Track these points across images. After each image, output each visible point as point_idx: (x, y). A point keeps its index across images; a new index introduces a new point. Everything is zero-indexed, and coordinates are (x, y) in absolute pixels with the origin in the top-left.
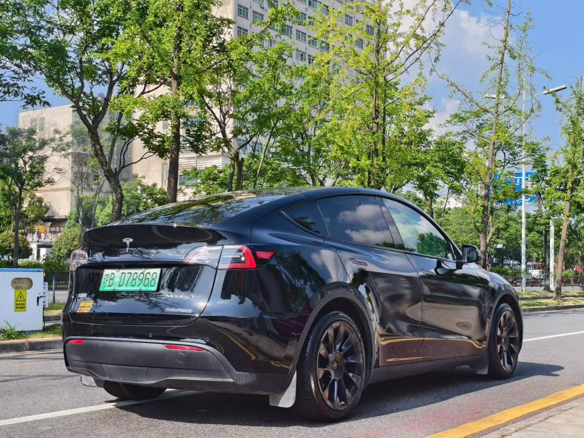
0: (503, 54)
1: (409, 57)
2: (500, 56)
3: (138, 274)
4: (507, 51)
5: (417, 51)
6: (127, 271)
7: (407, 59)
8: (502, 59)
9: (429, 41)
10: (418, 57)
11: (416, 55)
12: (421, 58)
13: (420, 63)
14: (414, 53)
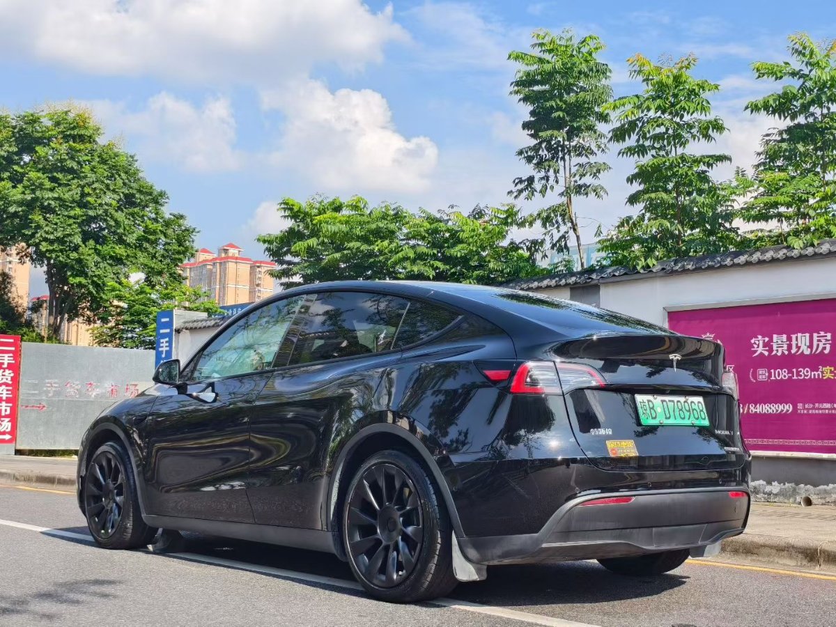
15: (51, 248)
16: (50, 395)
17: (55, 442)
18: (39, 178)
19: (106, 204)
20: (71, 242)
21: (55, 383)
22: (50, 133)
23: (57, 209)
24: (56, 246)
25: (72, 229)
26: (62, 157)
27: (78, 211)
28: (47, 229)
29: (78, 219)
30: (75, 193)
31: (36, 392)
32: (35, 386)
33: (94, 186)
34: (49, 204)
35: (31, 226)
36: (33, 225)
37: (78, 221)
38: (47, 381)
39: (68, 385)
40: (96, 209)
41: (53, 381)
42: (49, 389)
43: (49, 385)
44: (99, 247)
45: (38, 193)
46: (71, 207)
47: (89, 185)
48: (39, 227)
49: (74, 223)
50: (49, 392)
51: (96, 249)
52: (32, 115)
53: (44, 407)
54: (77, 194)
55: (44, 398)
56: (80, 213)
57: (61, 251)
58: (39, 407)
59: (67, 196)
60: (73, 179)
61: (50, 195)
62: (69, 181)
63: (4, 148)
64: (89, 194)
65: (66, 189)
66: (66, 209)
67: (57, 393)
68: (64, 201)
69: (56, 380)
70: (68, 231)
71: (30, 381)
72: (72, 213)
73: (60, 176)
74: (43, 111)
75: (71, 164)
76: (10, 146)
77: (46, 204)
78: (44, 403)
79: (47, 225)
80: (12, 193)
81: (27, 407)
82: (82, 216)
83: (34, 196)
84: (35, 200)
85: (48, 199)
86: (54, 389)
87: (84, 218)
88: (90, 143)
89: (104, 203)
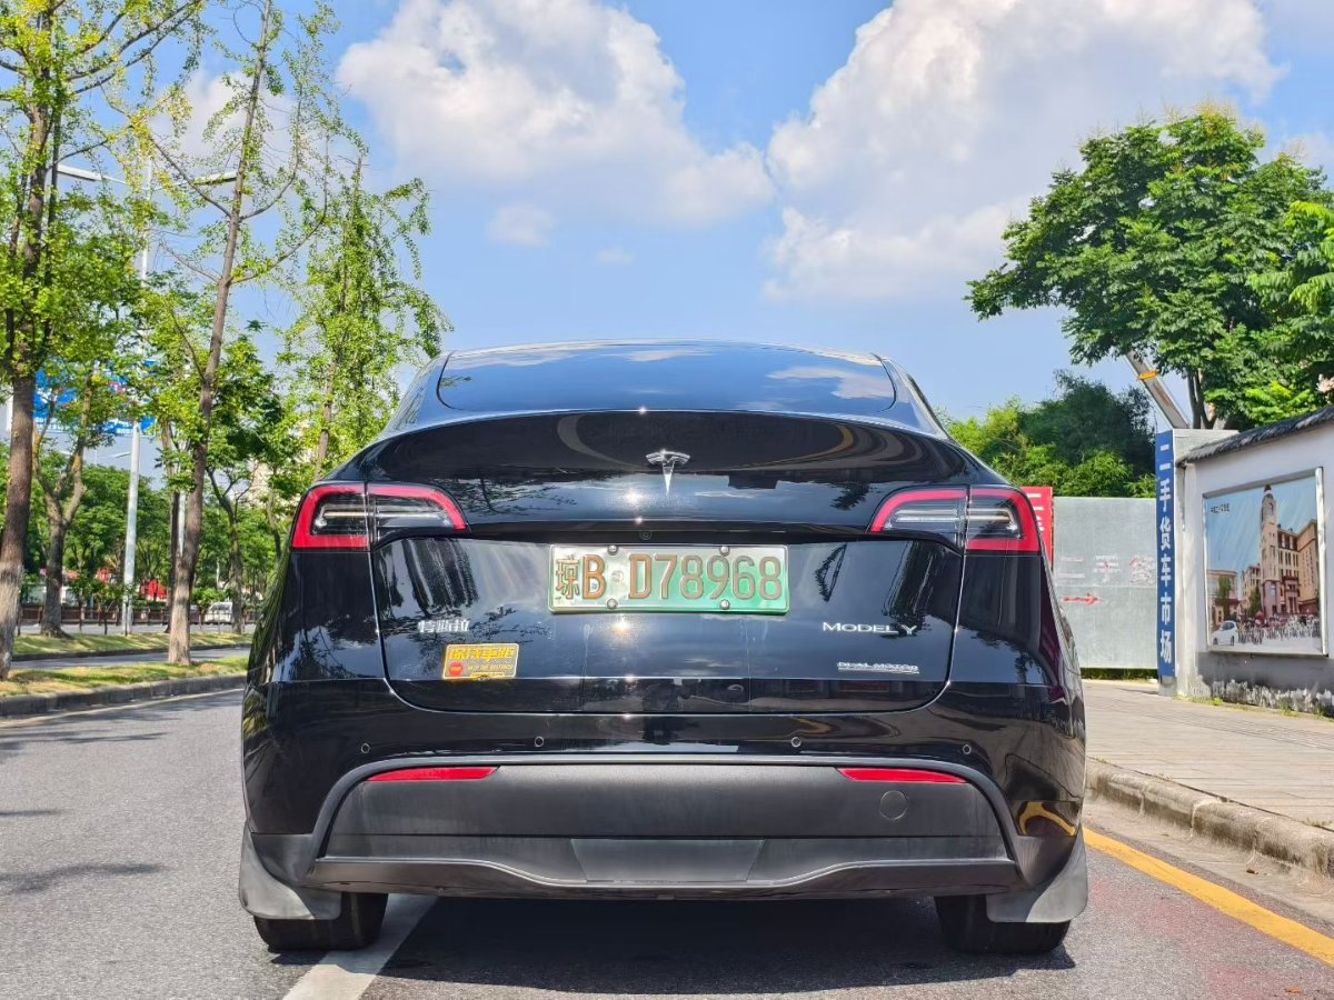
0: (257, 78)
1: (129, 43)
2: (250, 82)
3: (706, 562)
4: (264, 72)
5: (148, 32)
6: (654, 552)
7: (124, 47)
8: (255, 89)
9: (180, 15)
10: (148, 46)
11: (144, 43)
12: (152, 52)
13: (148, 65)
14: (141, 35)
15: (1172, 347)
16: (1104, 580)
17: (1116, 655)
18: (1147, 232)
19: (1259, 260)
20: (1203, 333)
21: (1112, 561)
22: (1169, 155)
23: (1182, 280)
24: (1181, 343)
25: (1202, 310)
26: (1187, 193)
27: (1214, 279)
28: (1165, 315)
29: (1214, 292)
30: (1210, 248)
31: (1080, 576)
32: (1079, 567)
33: (1236, 234)
34: (1168, 273)
35: (1140, 315)
36: (1142, 313)
37: (1214, 295)
38: (1098, 558)
39: (1135, 564)
40: (1242, 271)
41: (1108, 558)
42: (1102, 570)
43: (1102, 564)
44: (1254, 334)
45: (1148, 258)
46: (1203, 273)
47: (1228, 234)
48: (1153, 315)
49: (1206, 299)
50: (1103, 575)
51: (1248, 338)
52: (1138, 131)
53: (1095, 599)
54: (1212, 249)
55: (1095, 585)
56: (1217, 282)
57: (1190, 350)
58: (1087, 600)
59: (1196, 256)
60: (1207, 226)
61: (1168, 257)
62: (1202, 230)
63: (1098, 192)
64: (1229, 249)
65: (1195, 245)
66: (1196, 278)
67: (1116, 578)
68: (1192, 264)
69: (1113, 557)
70: (1197, 315)
71: (1069, 559)
72: (1205, 283)
73: (1186, 224)
74: (1154, 122)
75: (1200, 202)
76: (1109, 188)
77: (1162, 272)
78: (1095, 594)
79: (1166, 309)
80: (1111, 263)
81: (1067, 599)
82: (1221, 285)
83: (1141, 262)
84: (1145, 268)
85: (1166, 264)
86: (1111, 571)
87: (1224, 289)
88: (1241, 160)
89: (1254, 258)
